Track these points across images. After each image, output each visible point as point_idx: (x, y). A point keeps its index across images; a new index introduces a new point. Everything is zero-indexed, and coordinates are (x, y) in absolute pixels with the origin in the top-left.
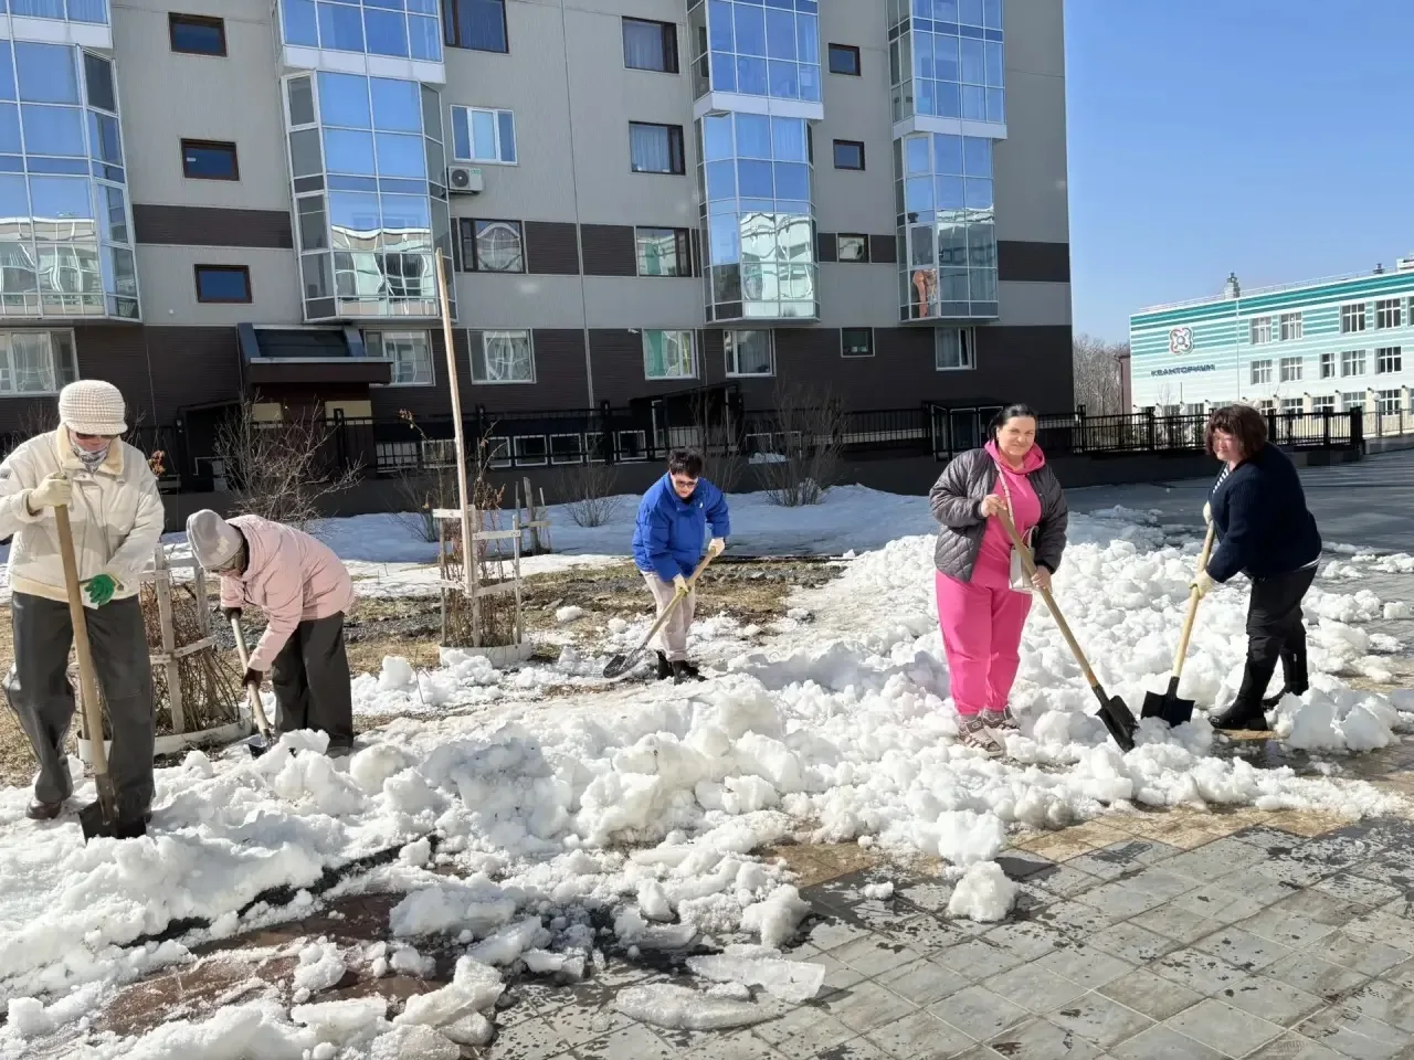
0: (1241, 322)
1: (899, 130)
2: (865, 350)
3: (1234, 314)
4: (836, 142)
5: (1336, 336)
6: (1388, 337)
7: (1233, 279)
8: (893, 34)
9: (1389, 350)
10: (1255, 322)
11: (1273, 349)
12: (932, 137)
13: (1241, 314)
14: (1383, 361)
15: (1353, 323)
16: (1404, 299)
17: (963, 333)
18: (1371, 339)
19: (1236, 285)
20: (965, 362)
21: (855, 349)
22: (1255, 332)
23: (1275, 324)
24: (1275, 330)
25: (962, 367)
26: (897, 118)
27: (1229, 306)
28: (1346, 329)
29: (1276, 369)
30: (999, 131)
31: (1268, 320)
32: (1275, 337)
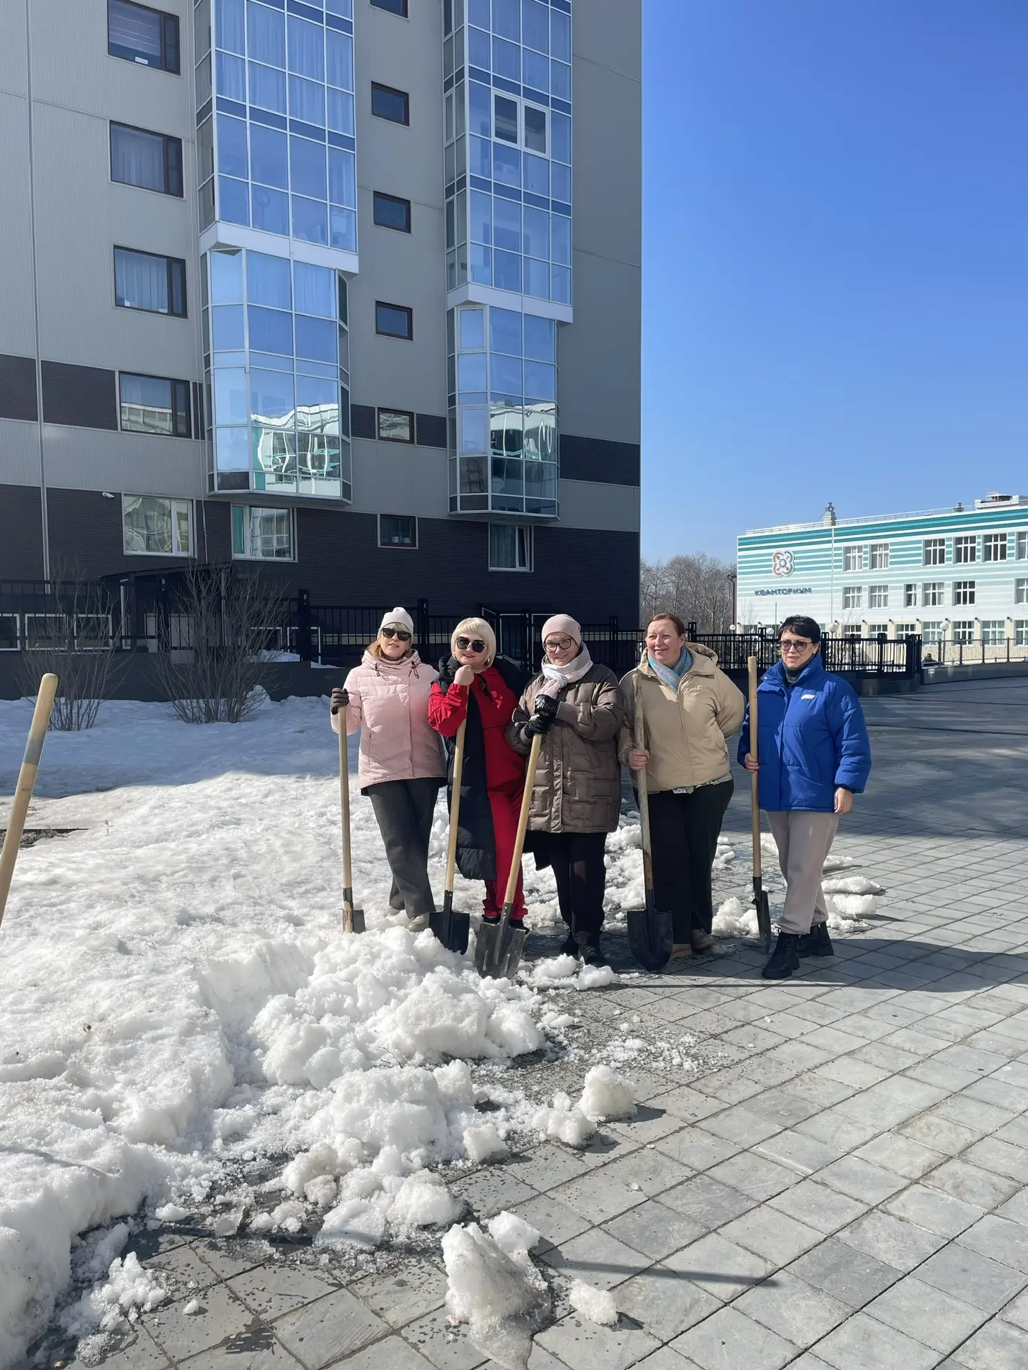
0: (836, 549)
1: (453, 299)
2: (407, 540)
3: (830, 542)
4: (379, 304)
5: (918, 568)
6: (965, 571)
7: (831, 508)
8: (449, 191)
9: (965, 583)
10: (848, 550)
11: (863, 576)
12: (487, 312)
13: (836, 541)
14: (959, 593)
15: (934, 556)
16: (979, 536)
17: (521, 532)
18: (950, 572)
19: (833, 514)
20: (523, 564)
21: (396, 540)
22: (847, 560)
23: (865, 553)
24: (866, 559)
25: (518, 569)
26: (451, 286)
27: (826, 533)
28: (927, 562)
29: (865, 595)
30: (565, 313)
31: (860, 548)
32: (865, 565)
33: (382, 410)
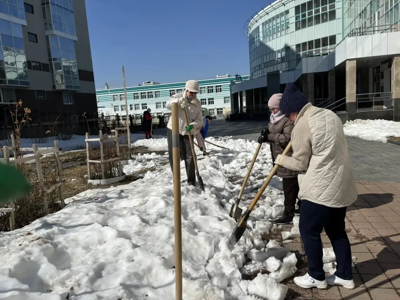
0: (111, 95)
1: (47, 33)
2: (43, 97)
3: (108, 94)
4: (29, 33)
5: (133, 100)
7: (106, 84)
8: (43, 4)
9: (144, 104)
10: (114, 96)
11: (118, 103)
12: (58, 37)
13: (110, 93)
14: (143, 107)
15: (136, 97)
17: (69, 94)
18: (140, 101)
19: (108, 86)
20: (71, 102)
21: (40, 97)
22: (114, 98)
23: (118, 96)
24: (119, 98)
25: (70, 104)
26: (46, 29)
27: (107, 91)
28: (135, 99)
29: (120, 108)
30: (76, 39)
31: (117, 95)
32: (119, 100)
33: (33, 62)
